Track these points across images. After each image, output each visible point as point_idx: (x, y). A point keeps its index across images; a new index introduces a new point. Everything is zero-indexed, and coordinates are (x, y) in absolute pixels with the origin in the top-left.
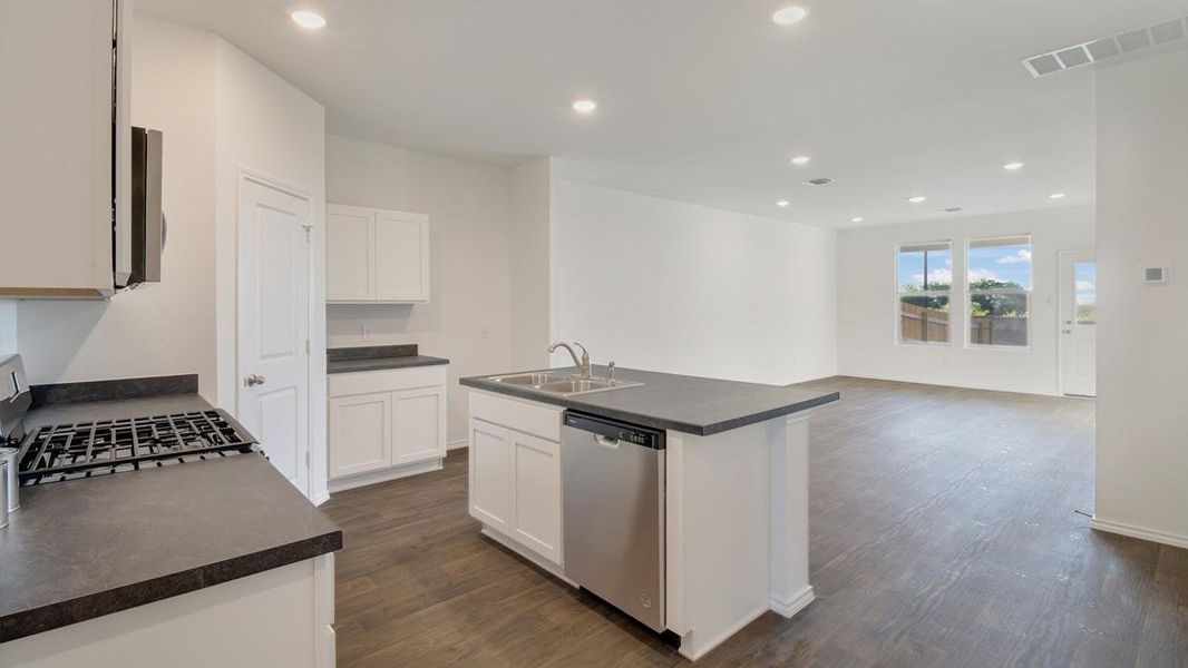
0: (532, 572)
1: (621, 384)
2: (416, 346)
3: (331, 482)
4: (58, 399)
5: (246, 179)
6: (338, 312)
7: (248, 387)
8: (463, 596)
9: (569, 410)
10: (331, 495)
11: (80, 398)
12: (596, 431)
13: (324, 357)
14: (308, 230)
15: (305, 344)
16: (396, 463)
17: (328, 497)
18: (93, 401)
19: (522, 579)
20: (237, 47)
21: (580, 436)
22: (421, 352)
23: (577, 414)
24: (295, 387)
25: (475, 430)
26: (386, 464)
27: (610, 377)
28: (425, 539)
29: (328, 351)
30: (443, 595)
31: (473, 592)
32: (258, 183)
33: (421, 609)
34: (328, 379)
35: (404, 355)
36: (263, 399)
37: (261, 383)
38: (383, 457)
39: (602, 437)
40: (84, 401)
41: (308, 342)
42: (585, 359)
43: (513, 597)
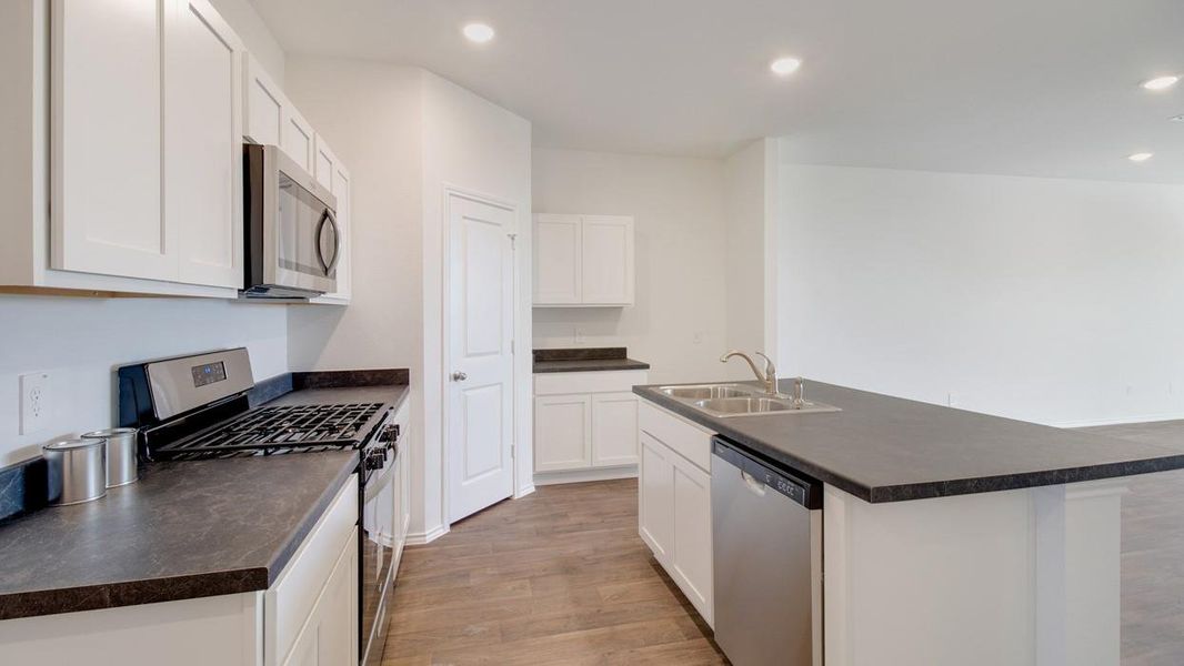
0: (690, 622)
1: (810, 406)
2: (625, 349)
3: (537, 476)
4: (312, 383)
5: (451, 195)
6: (543, 315)
7: (453, 382)
8: (605, 630)
9: (719, 436)
10: (537, 487)
11: (326, 384)
12: (744, 469)
13: (530, 357)
14: (513, 239)
15: (510, 344)
16: (595, 465)
17: (533, 489)
18: (335, 387)
19: (677, 627)
20: (442, 76)
21: (727, 470)
22: (629, 356)
23: (729, 441)
24: (501, 384)
25: (643, 445)
26: (586, 465)
27: (797, 396)
28: (596, 551)
29: (535, 352)
30: (587, 622)
31: (619, 628)
32: (463, 198)
33: (560, 632)
34: (534, 379)
35: (613, 358)
36: (468, 393)
37: (463, 379)
38: (584, 457)
39: (749, 476)
40: (329, 387)
41: (513, 343)
42: (771, 372)
43: (658, 647)
